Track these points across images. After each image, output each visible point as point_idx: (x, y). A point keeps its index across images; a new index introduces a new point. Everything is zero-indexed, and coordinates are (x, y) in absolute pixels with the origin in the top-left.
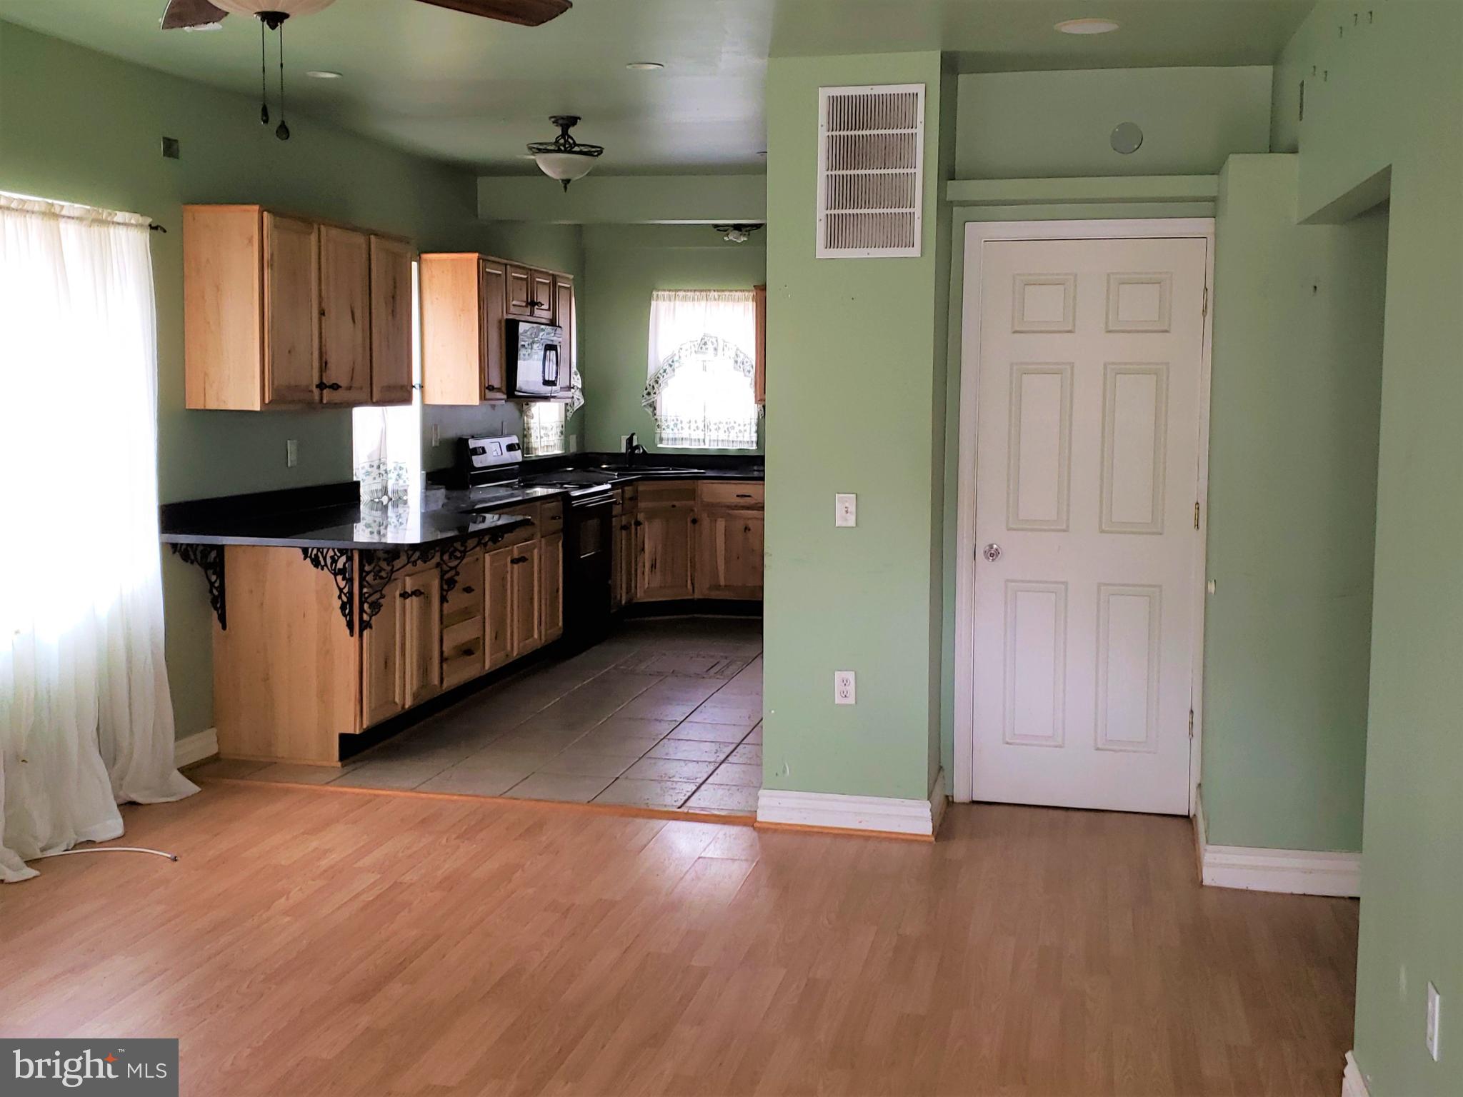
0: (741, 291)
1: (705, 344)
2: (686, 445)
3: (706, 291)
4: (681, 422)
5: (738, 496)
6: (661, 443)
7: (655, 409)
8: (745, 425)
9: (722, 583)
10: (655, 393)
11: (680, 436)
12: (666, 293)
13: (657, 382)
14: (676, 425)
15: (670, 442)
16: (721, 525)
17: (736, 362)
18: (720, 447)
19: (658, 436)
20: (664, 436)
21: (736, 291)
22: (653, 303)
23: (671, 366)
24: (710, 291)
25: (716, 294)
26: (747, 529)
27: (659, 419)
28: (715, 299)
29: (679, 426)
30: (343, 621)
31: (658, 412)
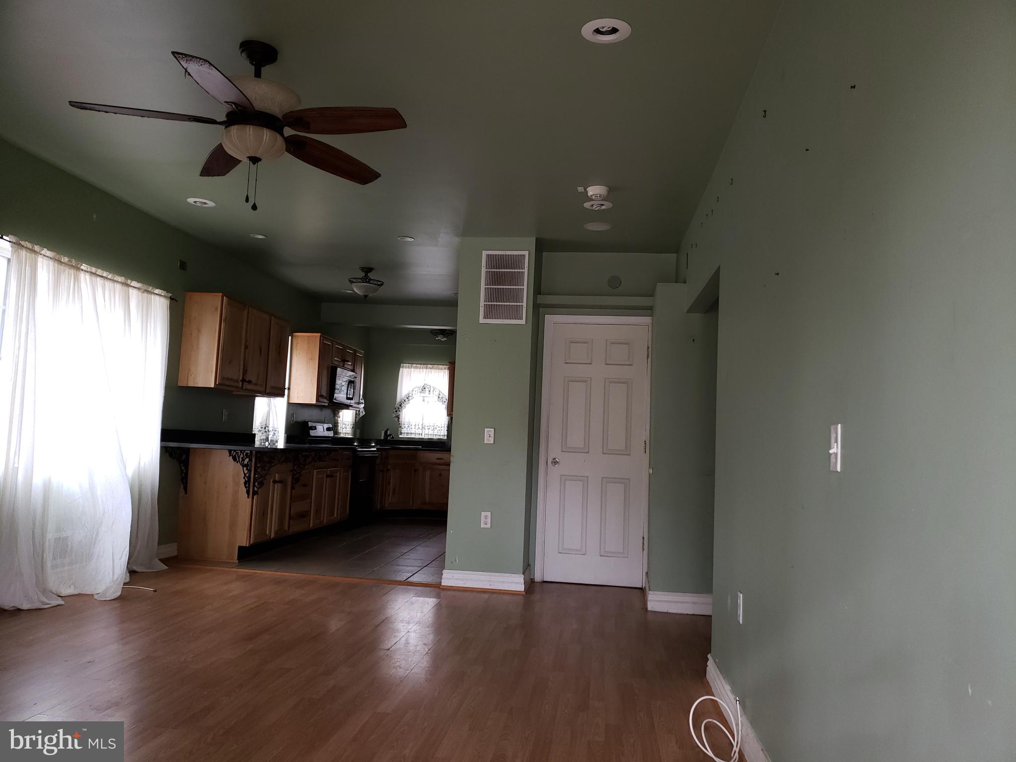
0: (442, 365)
1: (424, 388)
2: (413, 436)
3: (426, 364)
4: (411, 425)
5: (437, 459)
6: (401, 435)
7: (399, 418)
8: (442, 427)
9: (427, 500)
10: (399, 411)
11: (411, 432)
12: (407, 365)
13: (400, 406)
14: (408, 426)
15: (405, 434)
16: (428, 473)
17: (439, 397)
18: (429, 437)
19: (400, 431)
20: (403, 431)
21: (440, 365)
22: (401, 369)
23: (408, 398)
24: (428, 364)
25: (431, 366)
26: (440, 475)
27: (400, 423)
28: (430, 368)
29: (410, 427)
30: (245, 490)
31: (400, 420)
